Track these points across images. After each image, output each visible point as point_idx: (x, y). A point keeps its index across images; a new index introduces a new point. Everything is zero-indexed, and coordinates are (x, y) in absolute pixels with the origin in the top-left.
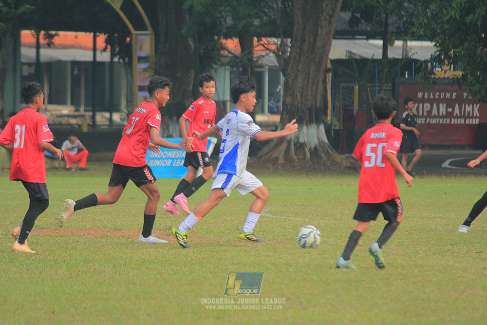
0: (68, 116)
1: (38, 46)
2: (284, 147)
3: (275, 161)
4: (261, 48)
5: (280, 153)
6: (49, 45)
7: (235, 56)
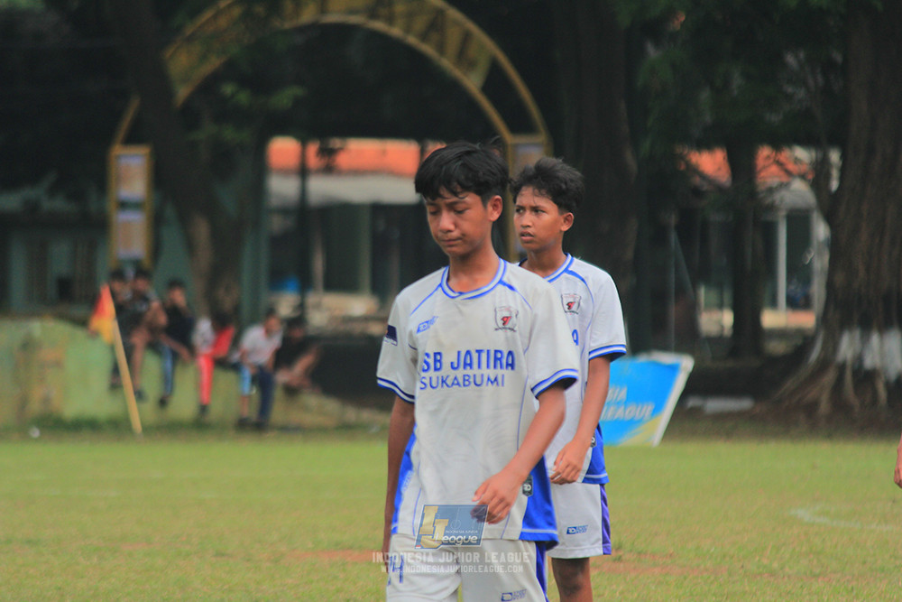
0: (366, 319)
1: (303, 172)
2: (829, 378)
3: (811, 409)
4: (774, 169)
5: (822, 393)
6: (329, 170)
7: (720, 189)
